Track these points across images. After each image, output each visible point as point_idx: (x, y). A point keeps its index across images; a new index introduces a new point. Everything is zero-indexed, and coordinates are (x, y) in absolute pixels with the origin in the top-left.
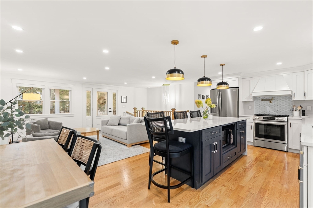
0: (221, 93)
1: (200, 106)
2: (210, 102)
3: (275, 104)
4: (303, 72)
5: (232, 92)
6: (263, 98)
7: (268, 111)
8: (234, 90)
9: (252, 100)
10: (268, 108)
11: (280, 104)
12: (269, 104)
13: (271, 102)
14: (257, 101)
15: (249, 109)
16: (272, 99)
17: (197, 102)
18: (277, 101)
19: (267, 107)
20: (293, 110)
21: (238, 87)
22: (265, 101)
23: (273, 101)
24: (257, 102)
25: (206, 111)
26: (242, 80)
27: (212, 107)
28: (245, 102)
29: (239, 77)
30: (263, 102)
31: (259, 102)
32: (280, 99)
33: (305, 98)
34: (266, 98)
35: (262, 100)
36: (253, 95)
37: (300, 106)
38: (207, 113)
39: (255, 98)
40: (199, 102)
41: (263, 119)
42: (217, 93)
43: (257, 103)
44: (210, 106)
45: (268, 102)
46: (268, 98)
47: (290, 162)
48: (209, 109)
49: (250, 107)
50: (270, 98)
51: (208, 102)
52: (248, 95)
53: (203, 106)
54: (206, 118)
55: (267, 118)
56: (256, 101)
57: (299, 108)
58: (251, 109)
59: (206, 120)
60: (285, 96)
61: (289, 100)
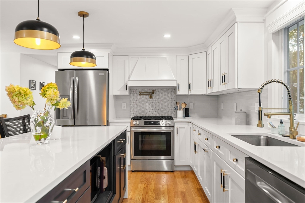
0: (77, 78)
1: (24, 104)
2: (54, 92)
3: (156, 101)
4: (188, 56)
5: (97, 78)
6: (142, 91)
7: (147, 111)
8: (102, 74)
9: (127, 93)
10: (148, 106)
11: (162, 101)
12: (149, 101)
13: (151, 97)
14: (134, 95)
15: (123, 108)
16: (153, 92)
17: (14, 91)
18: (159, 95)
19: (147, 104)
20: (176, 109)
21: (108, 70)
22: (144, 96)
23: (154, 96)
24: (133, 97)
25: (42, 118)
26: (113, 57)
27: (60, 107)
28: (116, 97)
29: (109, 51)
30: (141, 96)
31: (137, 97)
32: (162, 93)
33: (189, 92)
34: (144, 91)
35: (141, 94)
36: (130, 84)
37: (184, 102)
38: (47, 124)
39: (132, 89)
40: (20, 93)
41: (145, 124)
42: (70, 78)
43: (134, 99)
44: (56, 105)
45: (148, 97)
46: (148, 91)
47: (185, 191)
48: (53, 113)
49: (124, 105)
50: (151, 91)
51: (48, 93)
52: (122, 85)
53: (34, 103)
54: (42, 139)
55: (150, 123)
56: (132, 94)
57: (183, 106)
58: (125, 108)
59: (43, 144)
60: (167, 88)
61: (173, 94)
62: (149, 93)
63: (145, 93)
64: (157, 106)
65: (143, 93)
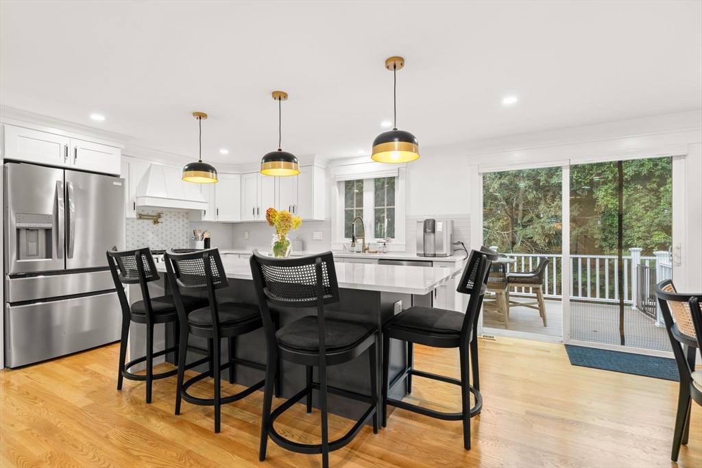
3: (162, 228)
6: (142, 212)
10: (151, 235)
11: (171, 228)
12: (153, 227)
13: (156, 222)
16: (159, 216)
19: (149, 233)
22: (145, 221)
23: (160, 220)
30: (141, 221)
31: (133, 222)
32: (171, 218)
34: (146, 213)
35: (141, 217)
36: (140, 202)
45: (150, 222)
46: (151, 213)
50: (154, 214)
60: (178, 211)
61: (185, 219)
62: (153, 216)
63: (146, 216)
64: (164, 235)
65: (143, 215)
